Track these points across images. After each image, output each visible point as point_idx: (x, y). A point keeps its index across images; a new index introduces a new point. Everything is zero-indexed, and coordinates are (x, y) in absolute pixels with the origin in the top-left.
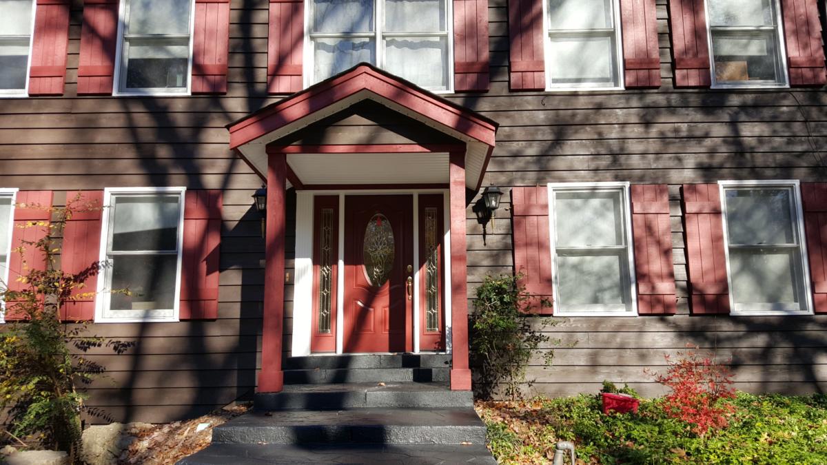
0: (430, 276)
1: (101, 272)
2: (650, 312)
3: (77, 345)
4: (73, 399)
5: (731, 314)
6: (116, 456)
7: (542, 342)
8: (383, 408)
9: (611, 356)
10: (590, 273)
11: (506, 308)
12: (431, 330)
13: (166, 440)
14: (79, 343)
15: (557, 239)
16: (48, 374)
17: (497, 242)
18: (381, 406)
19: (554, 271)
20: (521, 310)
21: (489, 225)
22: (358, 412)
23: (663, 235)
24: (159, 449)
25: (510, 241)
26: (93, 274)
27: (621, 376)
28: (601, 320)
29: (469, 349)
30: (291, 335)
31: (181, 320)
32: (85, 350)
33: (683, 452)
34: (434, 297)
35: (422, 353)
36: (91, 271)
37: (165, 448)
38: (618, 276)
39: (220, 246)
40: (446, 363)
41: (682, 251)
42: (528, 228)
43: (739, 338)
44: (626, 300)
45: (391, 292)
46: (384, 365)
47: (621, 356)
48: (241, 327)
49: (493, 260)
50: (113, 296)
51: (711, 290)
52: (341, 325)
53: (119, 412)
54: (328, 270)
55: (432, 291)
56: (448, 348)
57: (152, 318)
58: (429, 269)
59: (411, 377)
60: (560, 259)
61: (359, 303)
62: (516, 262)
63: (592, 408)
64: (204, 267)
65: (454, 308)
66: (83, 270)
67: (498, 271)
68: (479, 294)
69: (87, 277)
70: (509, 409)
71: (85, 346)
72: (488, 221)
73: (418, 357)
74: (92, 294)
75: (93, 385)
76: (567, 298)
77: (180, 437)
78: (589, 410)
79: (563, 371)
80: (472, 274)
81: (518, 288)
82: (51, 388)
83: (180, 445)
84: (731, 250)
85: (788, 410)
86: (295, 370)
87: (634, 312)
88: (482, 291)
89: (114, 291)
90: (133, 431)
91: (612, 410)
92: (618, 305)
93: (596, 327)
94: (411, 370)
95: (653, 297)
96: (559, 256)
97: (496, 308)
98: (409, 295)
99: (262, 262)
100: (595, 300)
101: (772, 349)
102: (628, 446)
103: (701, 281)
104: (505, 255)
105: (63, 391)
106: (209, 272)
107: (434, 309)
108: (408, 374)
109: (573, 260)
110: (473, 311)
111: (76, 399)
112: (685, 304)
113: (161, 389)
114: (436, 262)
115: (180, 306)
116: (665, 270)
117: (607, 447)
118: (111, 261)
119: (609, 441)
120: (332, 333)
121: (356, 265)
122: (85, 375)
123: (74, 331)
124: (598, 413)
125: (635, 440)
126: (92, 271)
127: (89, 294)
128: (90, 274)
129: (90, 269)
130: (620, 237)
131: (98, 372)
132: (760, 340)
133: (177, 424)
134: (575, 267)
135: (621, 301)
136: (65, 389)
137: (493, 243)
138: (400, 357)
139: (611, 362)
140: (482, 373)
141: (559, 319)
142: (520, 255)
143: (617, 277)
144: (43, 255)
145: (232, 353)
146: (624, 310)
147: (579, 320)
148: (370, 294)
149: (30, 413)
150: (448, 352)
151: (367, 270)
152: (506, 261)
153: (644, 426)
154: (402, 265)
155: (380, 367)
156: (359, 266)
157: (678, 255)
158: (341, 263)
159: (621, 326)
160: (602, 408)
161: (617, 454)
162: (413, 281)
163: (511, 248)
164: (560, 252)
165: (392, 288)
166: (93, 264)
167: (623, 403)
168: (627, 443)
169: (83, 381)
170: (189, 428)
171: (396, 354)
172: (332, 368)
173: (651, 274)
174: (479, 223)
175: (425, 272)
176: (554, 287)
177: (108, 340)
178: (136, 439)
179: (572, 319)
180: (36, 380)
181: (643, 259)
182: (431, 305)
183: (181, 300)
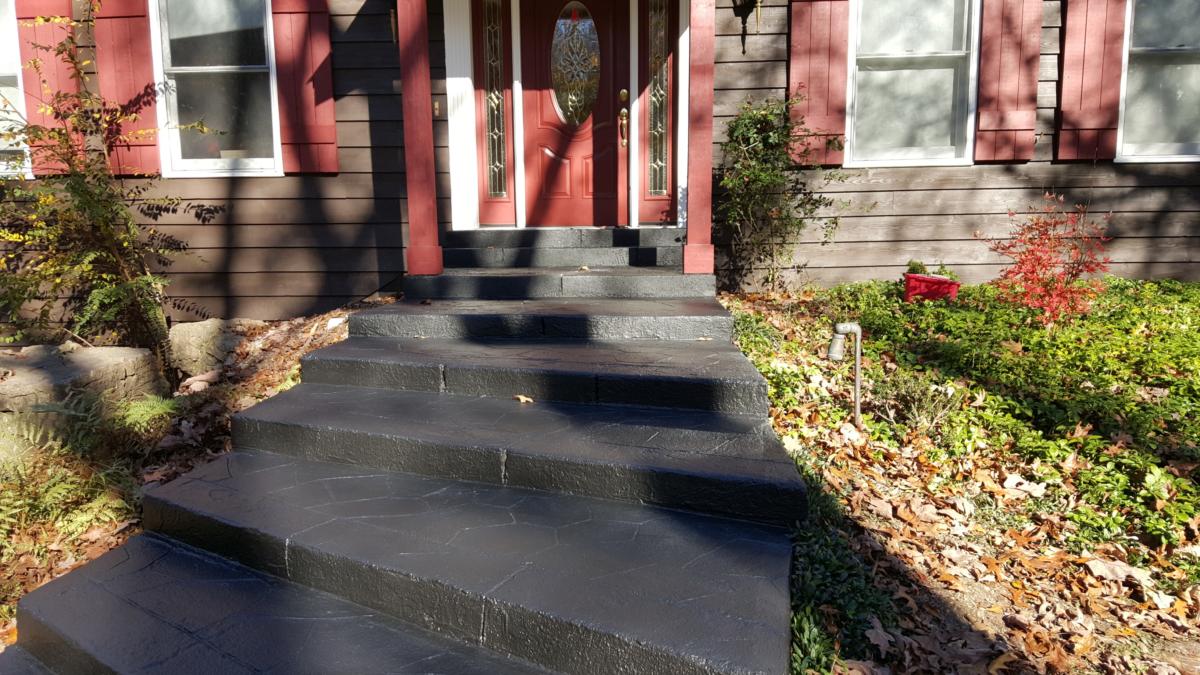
0: (655, 107)
1: (160, 99)
2: (992, 159)
3: (142, 211)
4: (149, 284)
5: (1116, 161)
6: (219, 361)
7: (822, 207)
8: (586, 298)
9: (923, 227)
10: (907, 98)
11: (772, 152)
12: (656, 193)
13: (287, 339)
14: (145, 208)
15: (859, 43)
16: (108, 250)
17: (764, 48)
18: (583, 296)
19: (850, 96)
20: (795, 157)
21: (751, 18)
22: (552, 302)
23: (1029, 32)
24: (277, 350)
25: (783, 46)
26: (148, 103)
27: (935, 255)
28: (916, 171)
29: (713, 221)
30: (450, 198)
31: (287, 174)
32: (155, 218)
33: (1019, 346)
34: (661, 142)
35: (641, 227)
36: (143, 99)
37: (286, 349)
38: (949, 103)
39: (331, 56)
40: (678, 240)
41: (1054, 60)
42: (814, 23)
43: (1122, 198)
44: (957, 140)
45: (595, 133)
46: (586, 243)
47: (938, 227)
48: (374, 185)
49: (756, 79)
50: (183, 134)
51: (1091, 123)
52: (522, 186)
53: (216, 305)
54: (498, 98)
55: (658, 132)
56: (680, 220)
57: (244, 170)
58: (655, 95)
59: (626, 259)
60: (861, 75)
61: (548, 152)
62: (792, 81)
63: (889, 295)
64: (310, 91)
65: (691, 153)
66: (134, 97)
67: (761, 97)
68: (731, 132)
69: (140, 108)
70: (767, 301)
71: (154, 211)
72: (752, 11)
73: (637, 232)
74: (152, 131)
75: (174, 268)
76: (867, 138)
77: (305, 336)
78: (884, 298)
79: (850, 250)
80: (722, 103)
81: (792, 121)
82: (114, 269)
83: (307, 345)
84: (1133, 58)
85: (1180, 298)
86: (459, 249)
87: (967, 158)
88: (737, 126)
89: (183, 127)
90: (239, 328)
91: (919, 297)
92: (946, 147)
93: (906, 183)
94: (626, 250)
95: (1001, 134)
96: (860, 70)
97: (756, 153)
98: (623, 138)
99: (396, 83)
100: (911, 142)
101: (1171, 214)
102: (938, 339)
103: (1076, 108)
104: (774, 69)
105: (134, 275)
106: (319, 101)
107: (661, 160)
108: (622, 255)
109: (882, 76)
110: (720, 161)
111: (153, 284)
112: (1048, 145)
113: (270, 274)
114: (665, 83)
115: (284, 152)
116: (1024, 92)
117: (907, 342)
118: (172, 83)
119: (910, 335)
120: (509, 197)
121: (540, 90)
122: (161, 251)
123: (135, 190)
124: (897, 302)
125: (950, 332)
126: (145, 99)
127: (147, 131)
128: (145, 104)
129: (143, 96)
130: (960, 36)
131: (178, 249)
132: (1153, 201)
133: (300, 320)
134: (884, 89)
135: (949, 142)
136: (136, 271)
137: (757, 50)
138: (610, 232)
139: (923, 236)
140: (730, 254)
141: (851, 172)
142: (798, 68)
143: (947, 104)
144: (69, 69)
145: (368, 224)
146: (953, 154)
147: (881, 173)
148: (564, 137)
149: (91, 302)
150: (680, 226)
151: (559, 98)
152: (776, 80)
153: (964, 313)
154: (611, 89)
155: (581, 244)
156: (545, 92)
157: (1048, 67)
158: (517, 86)
159: (945, 182)
160: (903, 296)
161: (919, 350)
162: (628, 117)
163: (785, 58)
164: (864, 64)
165: (598, 126)
166: (147, 88)
167: (936, 286)
168: (937, 336)
169: (160, 262)
170: (316, 325)
171: (603, 227)
172: (510, 247)
173: (1002, 98)
174: (737, 15)
175: (647, 100)
176: (849, 121)
177: (185, 203)
178: (245, 339)
179: (871, 172)
180: (92, 256)
181: (991, 73)
182: (657, 154)
183: (283, 144)
